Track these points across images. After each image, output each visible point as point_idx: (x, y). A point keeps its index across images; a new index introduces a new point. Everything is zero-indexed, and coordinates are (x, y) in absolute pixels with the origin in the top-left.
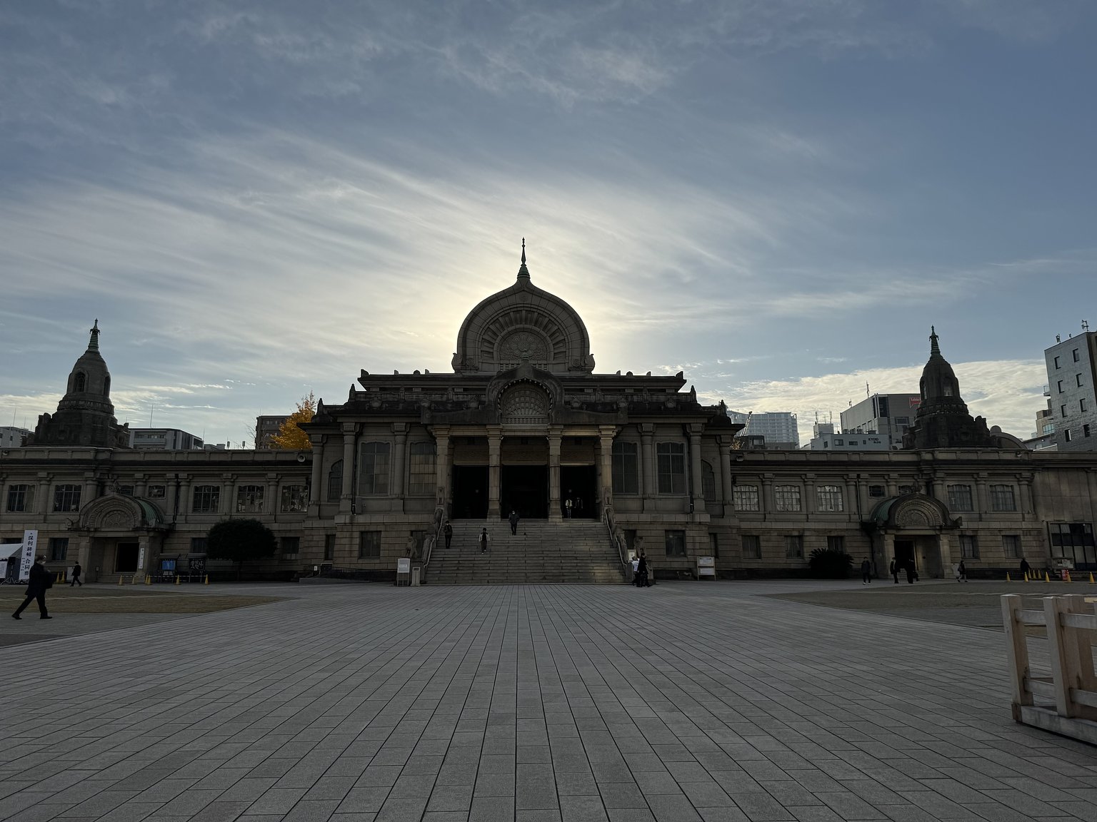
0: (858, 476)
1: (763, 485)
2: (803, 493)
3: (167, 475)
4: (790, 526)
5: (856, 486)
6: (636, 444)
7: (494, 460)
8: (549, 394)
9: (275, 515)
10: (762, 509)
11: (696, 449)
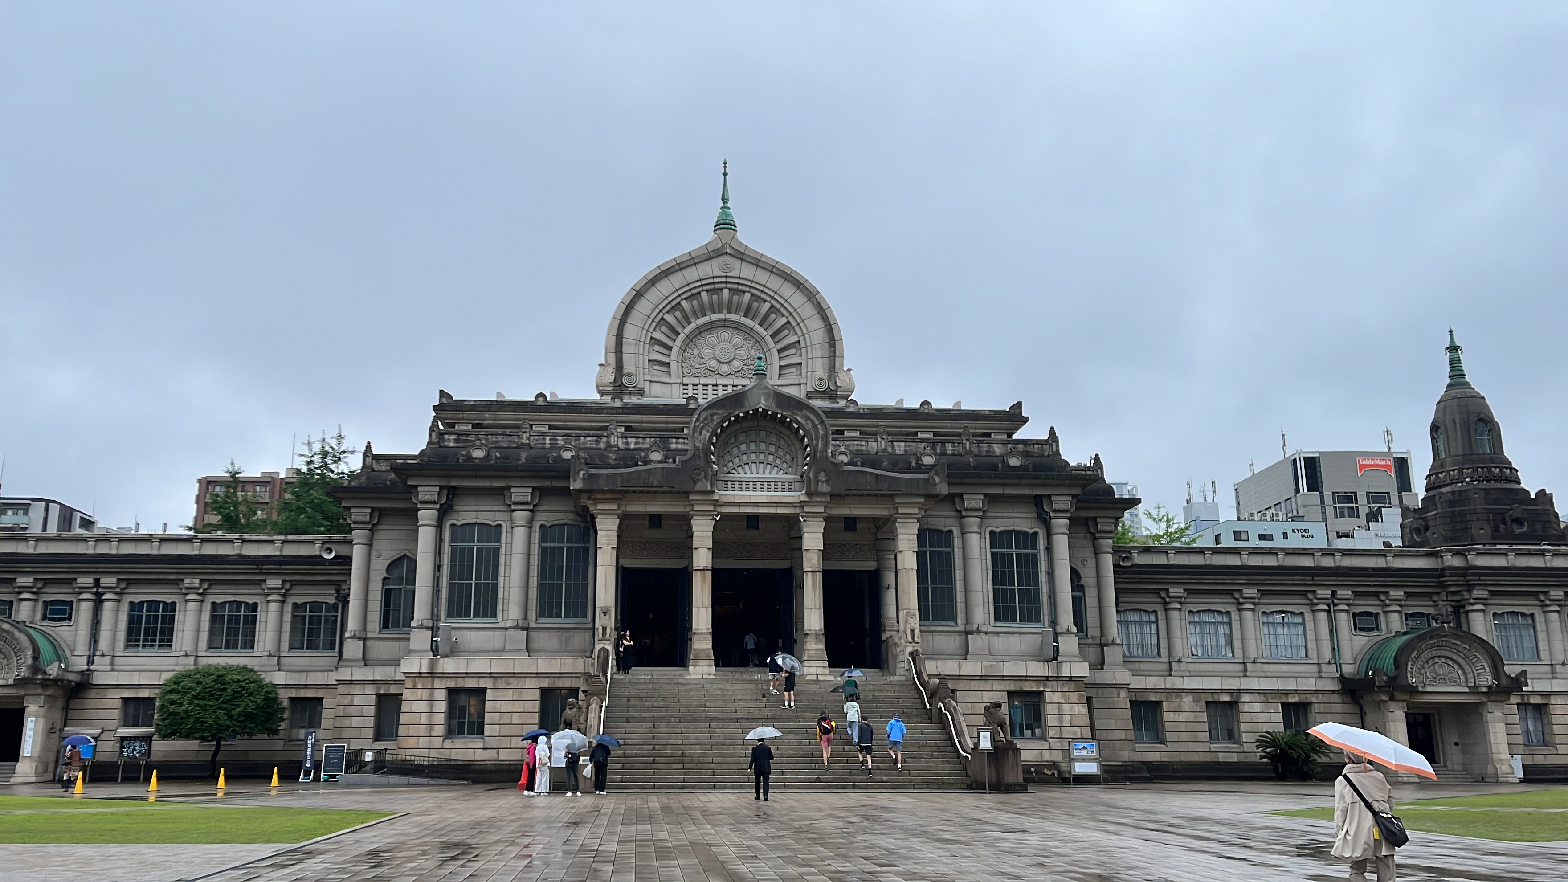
0: (1333, 594)
1: (1166, 610)
2: (1236, 625)
3: (79, 580)
4: (1215, 684)
5: (1329, 611)
6: (951, 532)
7: (702, 558)
8: (804, 437)
9: (279, 657)
10: (1164, 652)
11: (1061, 543)
